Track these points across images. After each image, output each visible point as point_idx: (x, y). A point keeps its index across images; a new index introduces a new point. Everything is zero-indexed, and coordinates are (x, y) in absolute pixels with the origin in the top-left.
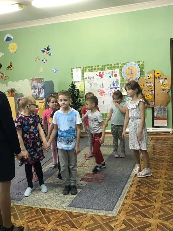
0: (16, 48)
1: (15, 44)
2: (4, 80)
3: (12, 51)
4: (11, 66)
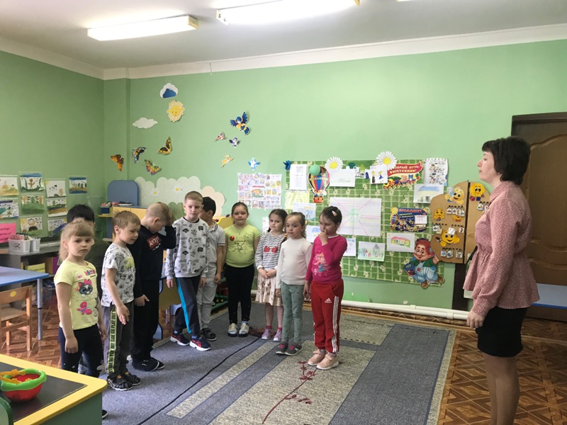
0: (182, 113)
1: (179, 104)
2: (152, 173)
3: (173, 118)
4: (168, 146)
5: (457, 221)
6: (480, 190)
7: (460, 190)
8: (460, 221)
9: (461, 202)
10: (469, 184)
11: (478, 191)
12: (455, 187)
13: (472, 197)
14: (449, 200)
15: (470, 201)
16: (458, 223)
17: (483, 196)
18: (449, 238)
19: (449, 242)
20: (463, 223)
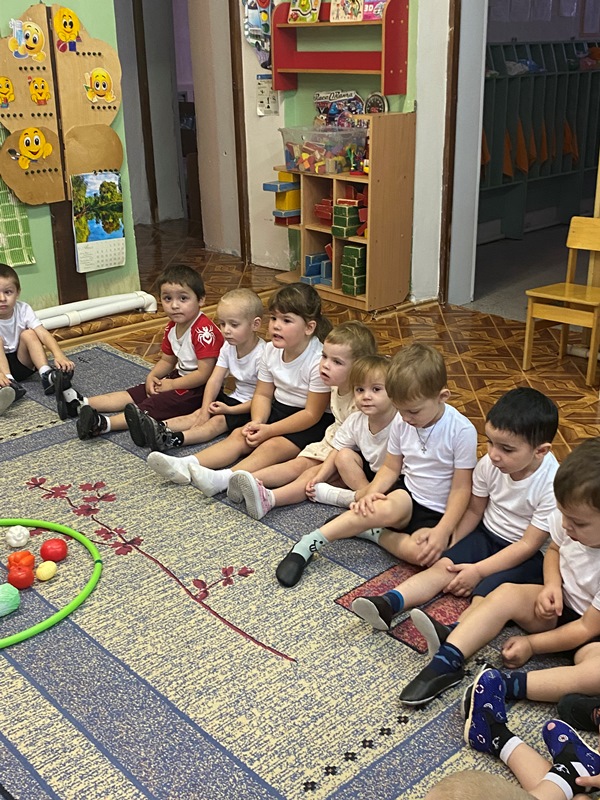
5: (40, 103)
6: (71, 24)
7: (34, 26)
8: (45, 102)
9: (42, 57)
10: (49, 10)
11: (68, 26)
12: (23, 19)
13: (60, 42)
14: (17, 54)
15: (58, 53)
16: (42, 110)
17: (78, 38)
18: (33, 147)
19: (34, 157)
20: (51, 108)
